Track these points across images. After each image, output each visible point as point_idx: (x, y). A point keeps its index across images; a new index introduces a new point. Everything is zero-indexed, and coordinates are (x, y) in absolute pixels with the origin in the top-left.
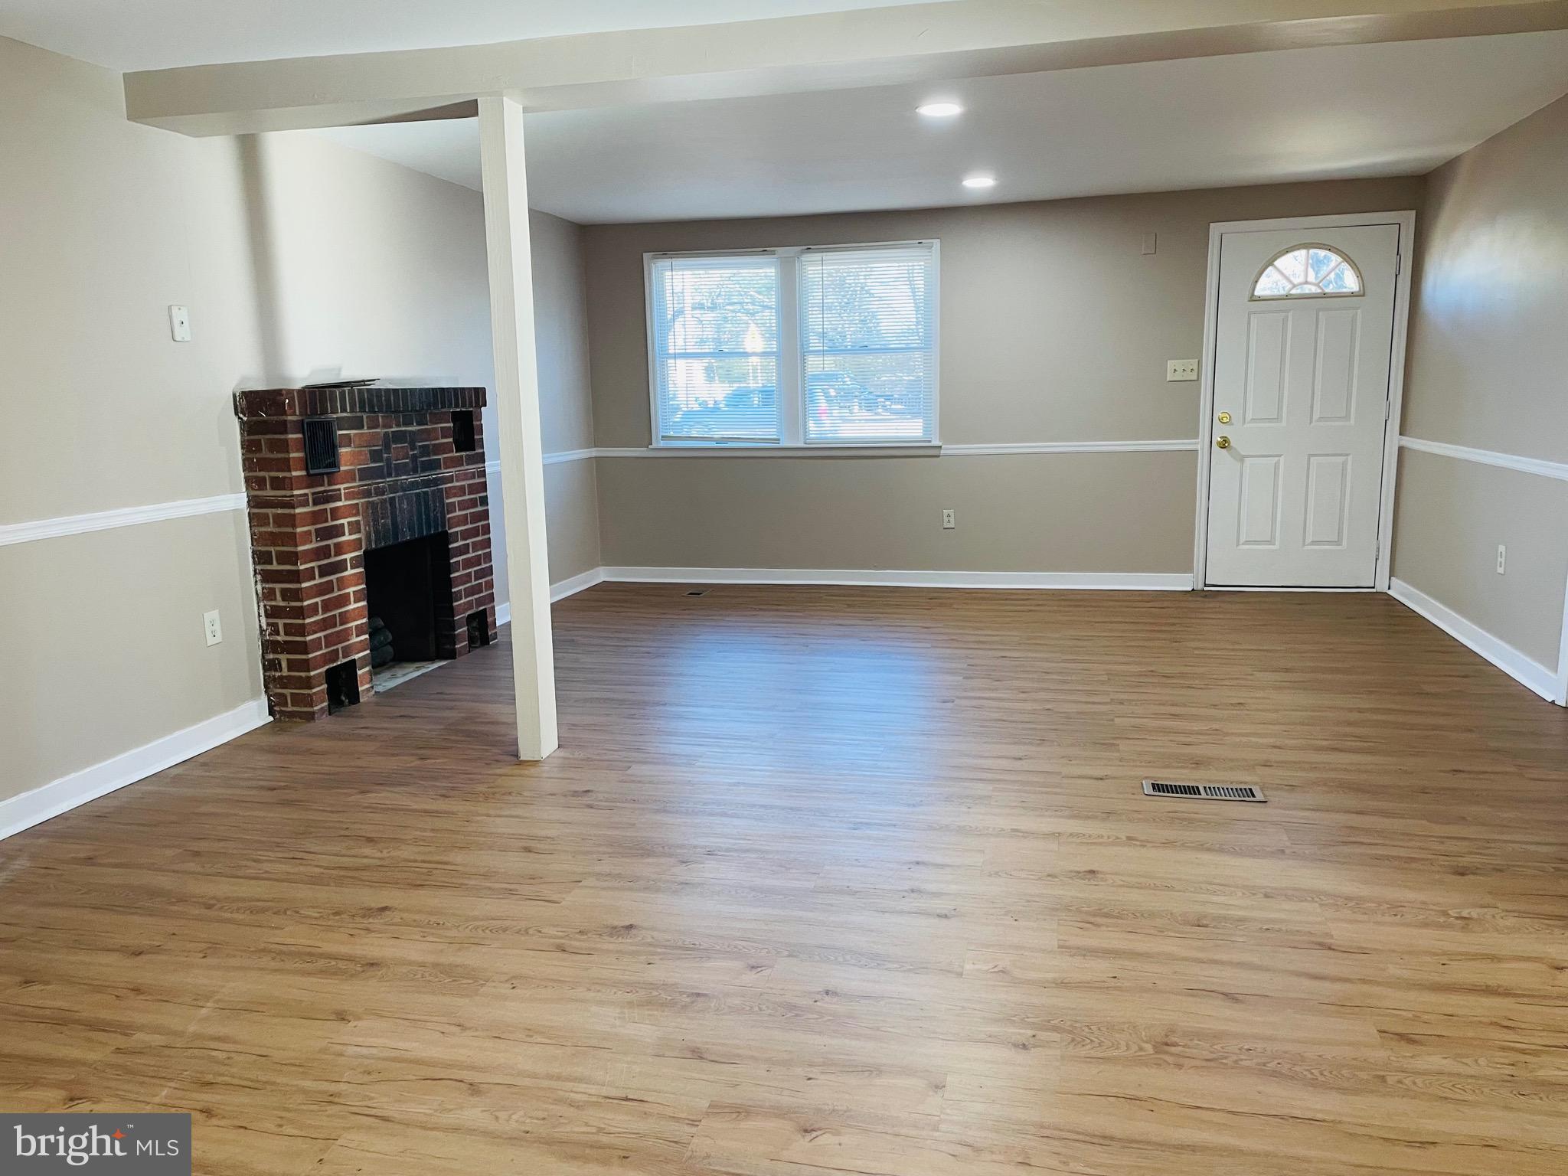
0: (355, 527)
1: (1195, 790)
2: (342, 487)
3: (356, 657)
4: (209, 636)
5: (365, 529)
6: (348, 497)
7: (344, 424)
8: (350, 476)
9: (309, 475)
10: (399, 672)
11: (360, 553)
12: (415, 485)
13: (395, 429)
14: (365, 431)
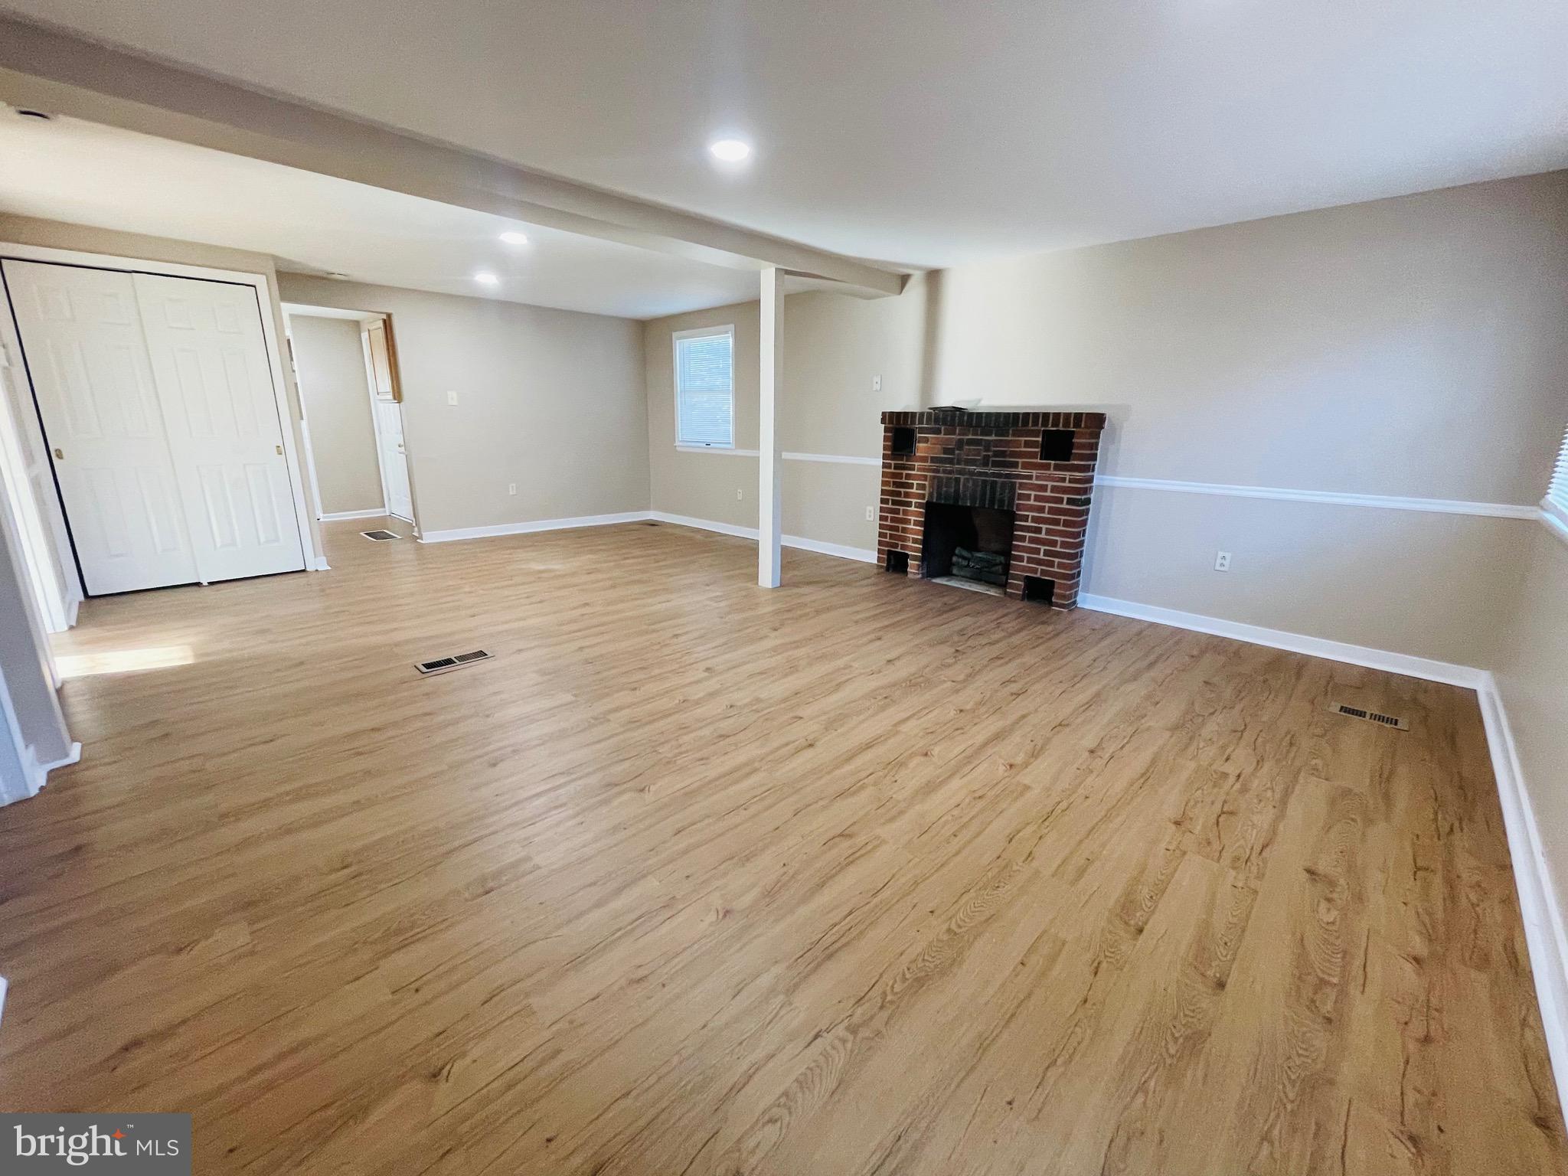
0: (922, 487)
1: (449, 662)
2: (916, 464)
3: (910, 553)
4: (867, 516)
5: (929, 490)
6: (919, 470)
7: (922, 430)
8: (924, 459)
9: (892, 454)
10: (975, 585)
11: (925, 501)
12: (980, 474)
13: (970, 437)
14: (942, 436)
